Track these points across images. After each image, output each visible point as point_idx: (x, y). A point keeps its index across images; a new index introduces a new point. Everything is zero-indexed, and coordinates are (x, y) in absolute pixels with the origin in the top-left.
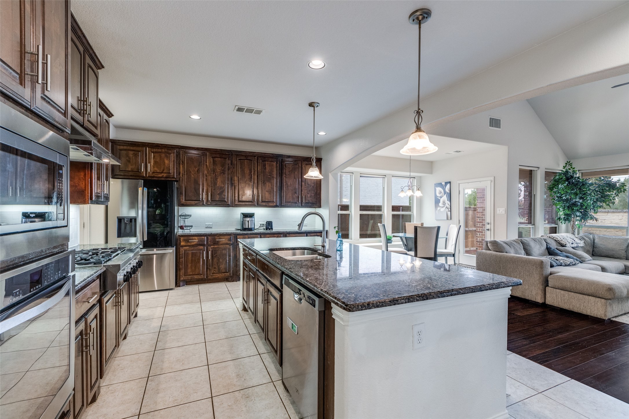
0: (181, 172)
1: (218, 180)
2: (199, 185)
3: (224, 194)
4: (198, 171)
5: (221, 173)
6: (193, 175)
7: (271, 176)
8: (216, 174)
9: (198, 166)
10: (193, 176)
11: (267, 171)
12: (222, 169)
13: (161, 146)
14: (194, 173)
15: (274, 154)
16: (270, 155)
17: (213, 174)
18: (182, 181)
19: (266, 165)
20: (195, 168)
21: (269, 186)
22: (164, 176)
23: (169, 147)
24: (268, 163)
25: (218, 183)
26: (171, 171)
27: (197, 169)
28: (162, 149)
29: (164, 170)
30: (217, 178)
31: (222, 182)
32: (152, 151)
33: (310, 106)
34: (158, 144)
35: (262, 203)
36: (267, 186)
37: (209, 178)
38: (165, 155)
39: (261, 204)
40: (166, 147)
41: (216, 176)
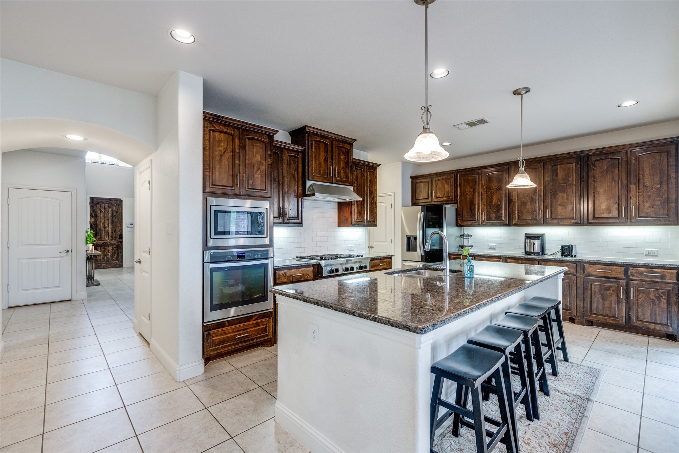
0: (459, 195)
1: (494, 197)
2: (475, 205)
3: (501, 212)
4: (474, 191)
5: (497, 190)
6: (469, 195)
7: (566, 184)
8: (491, 191)
9: (474, 186)
10: (469, 197)
11: (560, 177)
12: (499, 185)
13: (442, 173)
14: (470, 194)
15: (571, 153)
16: (565, 155)
17: (489, 192)
18: (459, 203)
19: (558, 170)
20: (471, 189)
21: (563, 197)
22: (445, 200)
23: (448, 173)
24: (560, 168)
25: (494, 201)
26: (450, 195)
27: (472, 189)
28: (444, 176)
29: (444, 195)
30: (493, 196)
31: (498, 199)
32: (436, 179)
33: (515, 94)
34: (440, 172)
35: (552, 221)
36: (560, 198)
37: (484, 196)
38: (445, 181)
39: (550, 222)
40: (445, 174)
41: (491, 194)
